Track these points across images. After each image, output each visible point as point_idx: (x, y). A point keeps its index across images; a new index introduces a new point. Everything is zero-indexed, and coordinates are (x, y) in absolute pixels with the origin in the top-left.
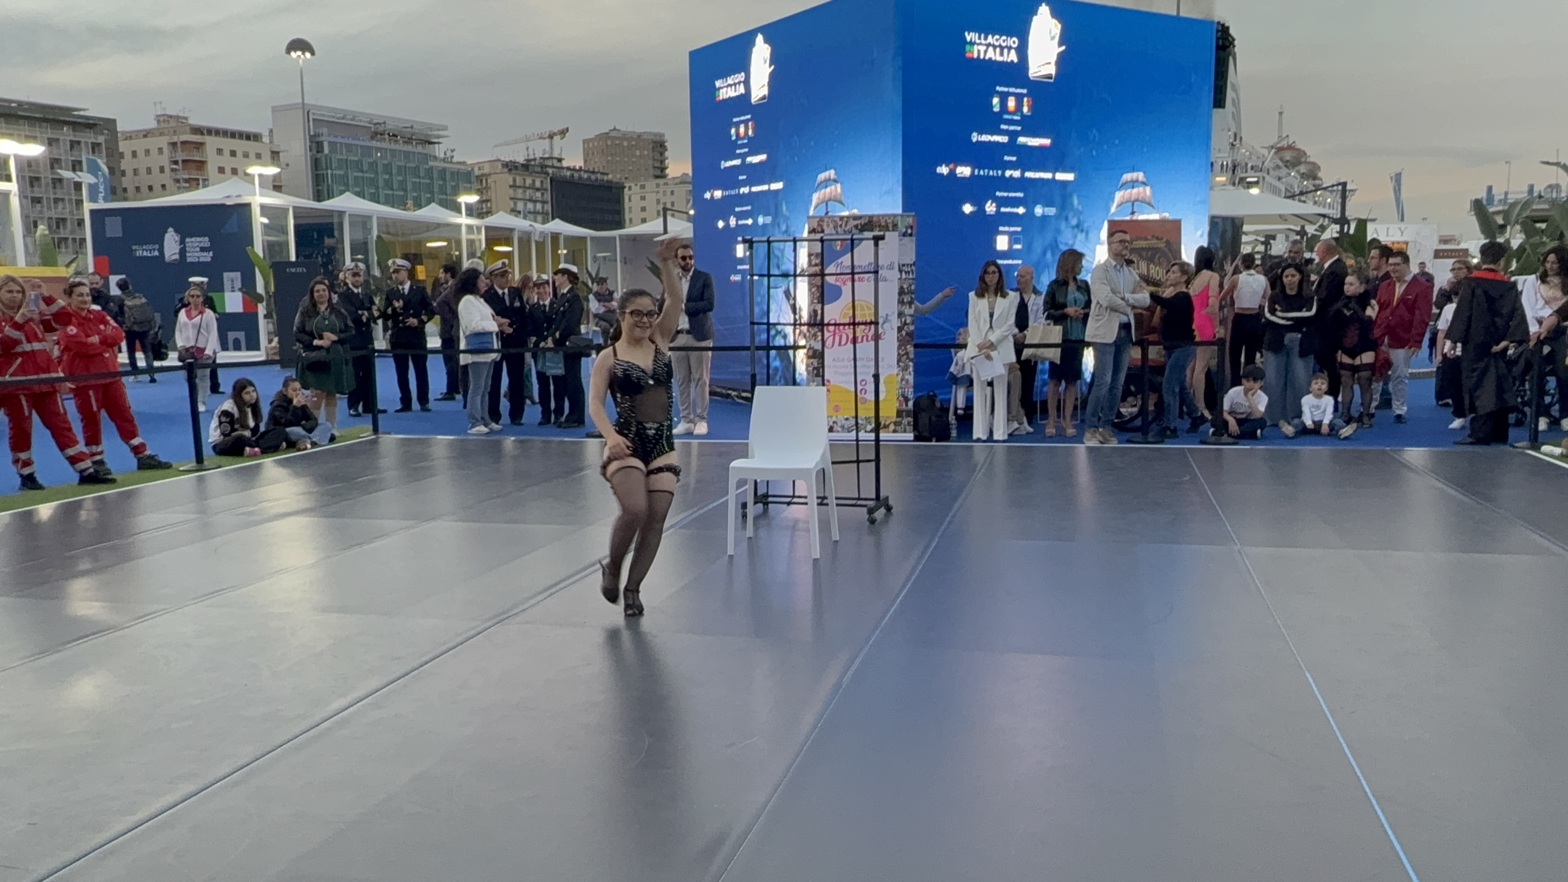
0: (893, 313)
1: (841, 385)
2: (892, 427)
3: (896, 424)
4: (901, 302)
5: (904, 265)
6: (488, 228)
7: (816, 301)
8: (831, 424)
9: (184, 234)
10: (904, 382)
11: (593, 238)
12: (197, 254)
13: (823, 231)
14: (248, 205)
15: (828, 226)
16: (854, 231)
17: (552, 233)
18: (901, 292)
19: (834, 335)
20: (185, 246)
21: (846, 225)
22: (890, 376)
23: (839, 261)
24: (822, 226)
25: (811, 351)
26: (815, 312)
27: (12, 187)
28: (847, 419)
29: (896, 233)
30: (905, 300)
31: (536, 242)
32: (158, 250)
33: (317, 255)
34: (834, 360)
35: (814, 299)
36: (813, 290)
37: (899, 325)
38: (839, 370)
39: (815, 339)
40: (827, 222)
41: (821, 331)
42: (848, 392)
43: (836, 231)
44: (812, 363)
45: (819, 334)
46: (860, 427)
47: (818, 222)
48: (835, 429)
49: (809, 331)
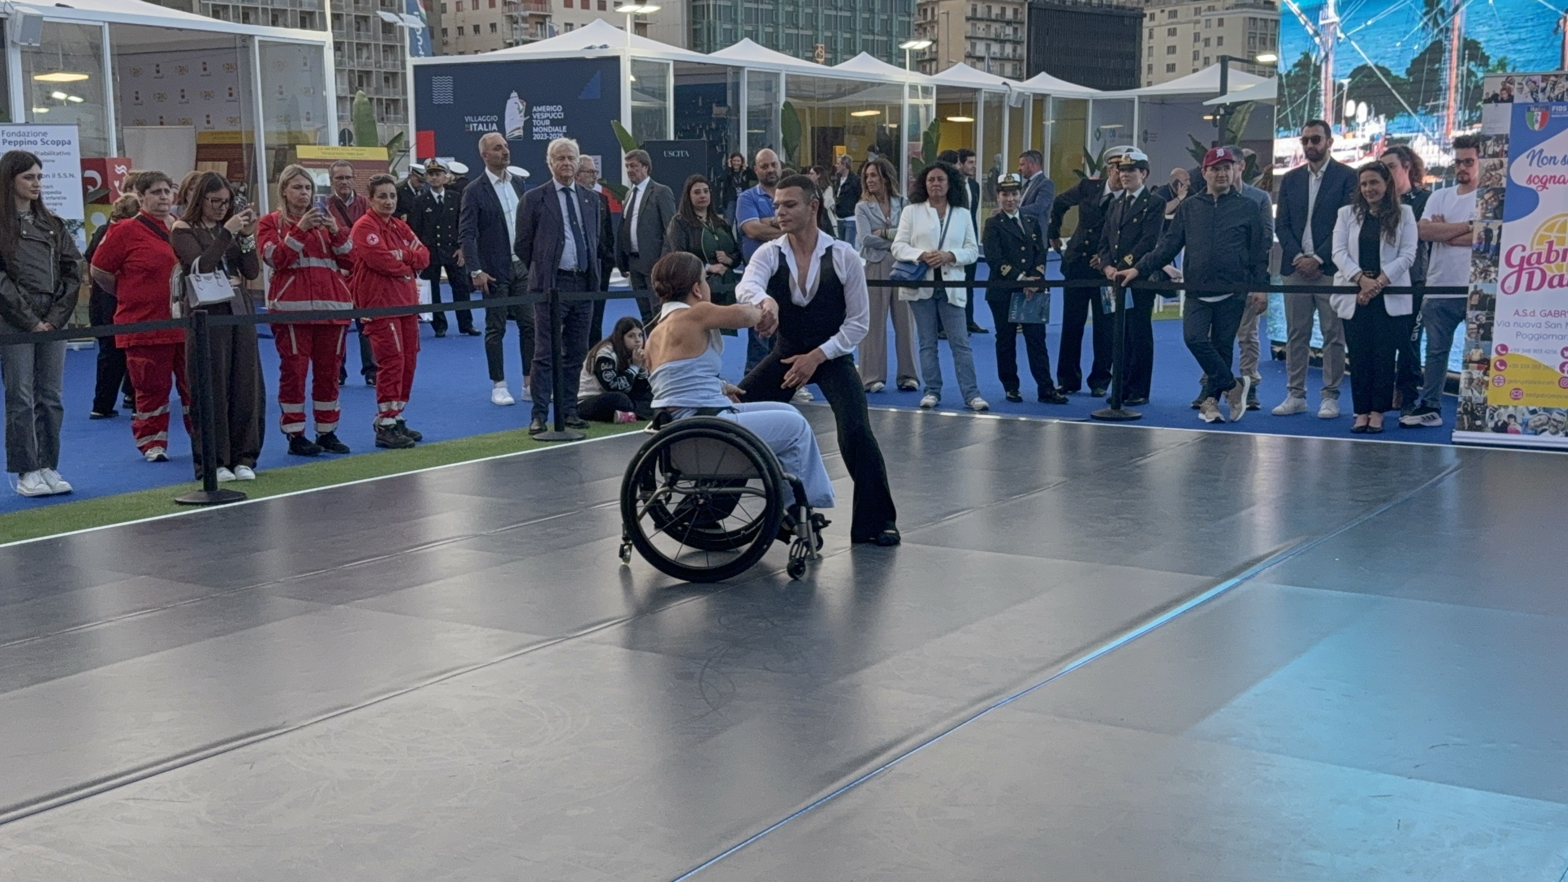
1: (1525, 354)
6: (941, 89)
7: (1490, 215)
8: (1505, 418)
9: (530, 103)
11: (1095, 101)
12: (545, 129)
13: (1510, 99)
14: (616, 59)
15: (1521, 90)
17: (1035, 95)
19: (1520, 273)
20: (532, 118)
21: (1553, 89)
23: (1537, 148)
24: (1509, 91)
25: (1476, 298)
26: (1488, 232)
27: (325, 37)
28: (1534, 412)
31: (1011, 108)
32: (497, 123)
33: (701, 130)
34: (1517, 313)
35: (1487, 209)
36: (1487, 196)
38: (1524, 330)
39: (1485, 278)
40: (1520, 84)
41: (1496, 264)
42: (1537, 366)
43: (1535, 100)
44: (1477, 317)
45: (1492, 269)
46: (1556, 427)
47: (1504, 84)
48: (1510, 427)
49: (1474, 264)
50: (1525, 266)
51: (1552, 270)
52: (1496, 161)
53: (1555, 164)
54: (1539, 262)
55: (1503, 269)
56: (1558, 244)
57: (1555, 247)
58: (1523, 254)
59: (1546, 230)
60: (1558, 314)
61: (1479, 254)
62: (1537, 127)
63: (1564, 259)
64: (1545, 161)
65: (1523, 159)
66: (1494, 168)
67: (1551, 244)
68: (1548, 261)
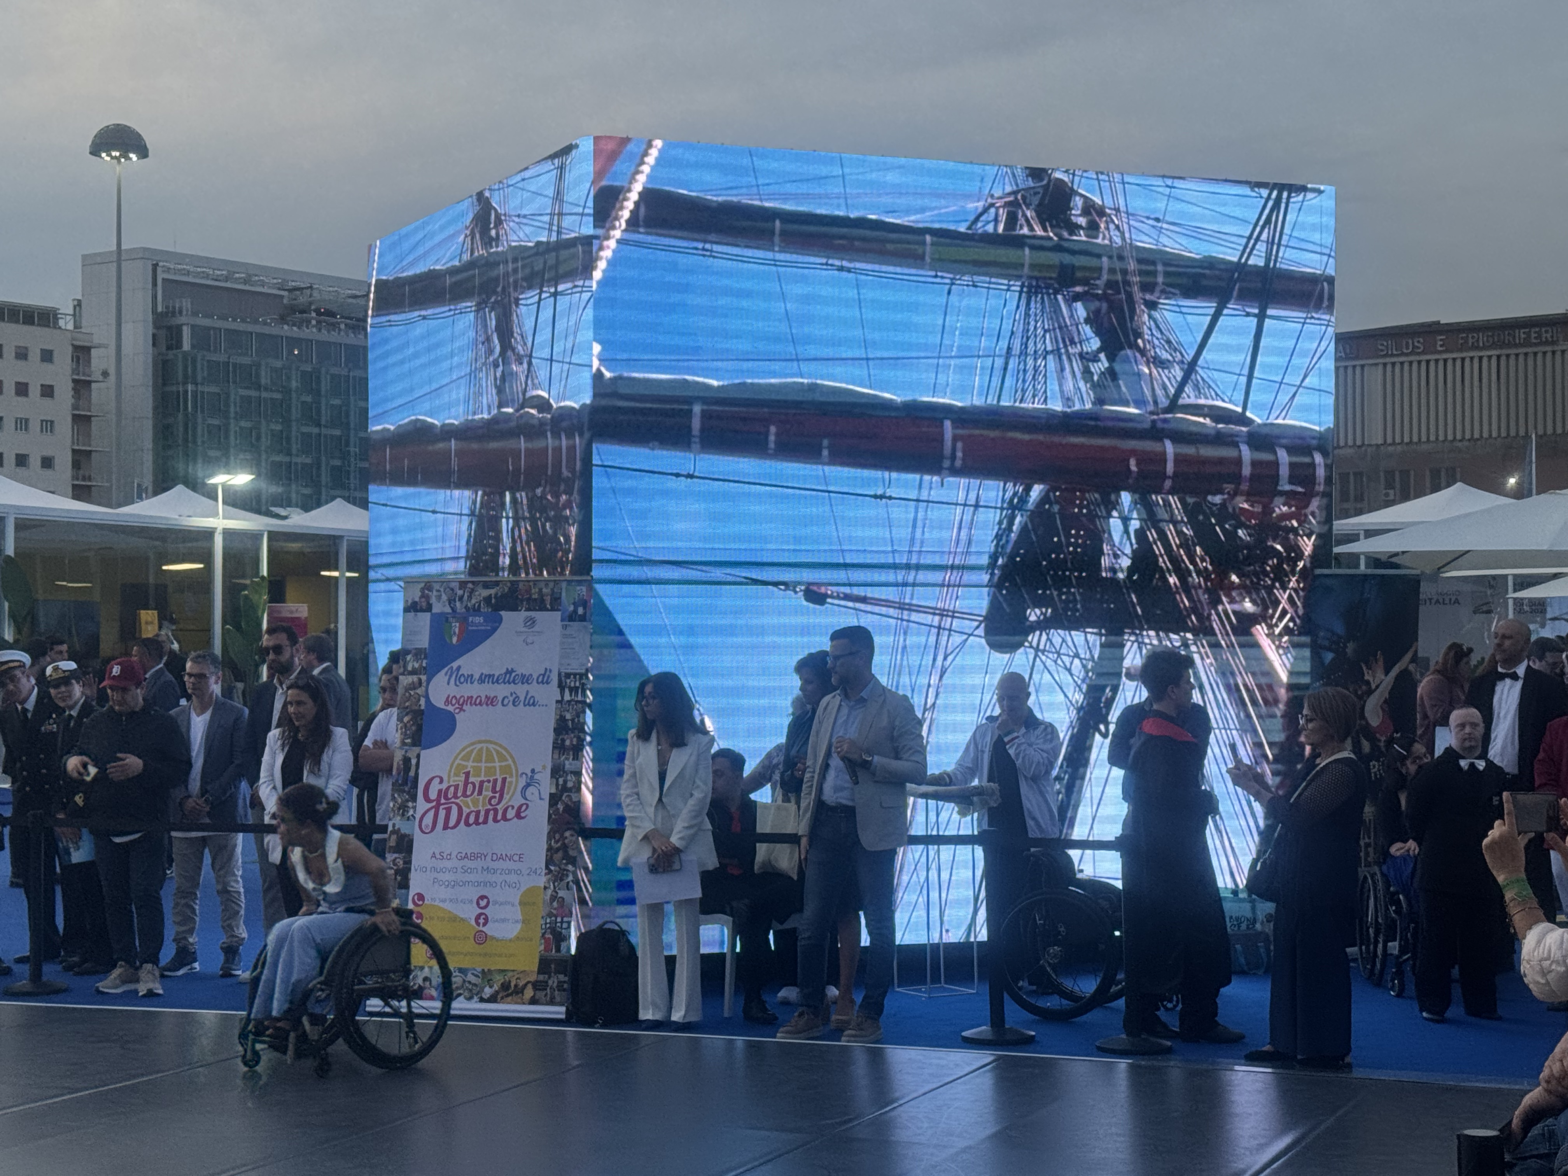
0: (544, 767)
1: (441, 905)
2: (529, 993)
3: (538, 986)
4: (559, 747)
5: (568, 675)
7: (409, 741)
8: (420, 981)
10: (555, 904)
13: (429, 608)
15: (439, 598)
16: (484, 609)
18: (561, 727)
19: (437, 809)
21: (470, 598)
22: (531, 891)
23: (455, 665)
24: (427, 598)
25: (394, 837)
26: (407, 760)
29: (558, 615)
30: (568, 743)
34: (434, 856)
35: (406, 734)
36: (406, 719)
37: (553, 791)
38: (441, 876)
39: (403, 815)
40: (438, 591)
41: (414, 798)
42: (454, 919)
43: (452, 608)
44: (394, 860)
45: (410, 804)
46: (471, 990)
47: (422, 590)
48: (426, 991)
49: (394, 799)
50: (443, 801)
51: (469, 805)
52: (415, 678)
53: (472, 683)
54: (455, 796)
55: (422, 805)
56: (474, 776)
57: (471, 779)
58: (440, 787)
59: (462, 759)
60: (474, 857)
61: (398, 787)
62: (455, 640)
63: (480, 793)
64: (462, 680)
65: (441, 678)
66: (413, 686)
67: (467, 774)
68: (464, 795)
